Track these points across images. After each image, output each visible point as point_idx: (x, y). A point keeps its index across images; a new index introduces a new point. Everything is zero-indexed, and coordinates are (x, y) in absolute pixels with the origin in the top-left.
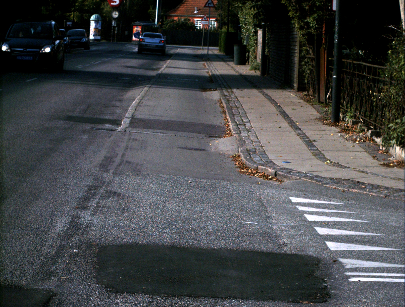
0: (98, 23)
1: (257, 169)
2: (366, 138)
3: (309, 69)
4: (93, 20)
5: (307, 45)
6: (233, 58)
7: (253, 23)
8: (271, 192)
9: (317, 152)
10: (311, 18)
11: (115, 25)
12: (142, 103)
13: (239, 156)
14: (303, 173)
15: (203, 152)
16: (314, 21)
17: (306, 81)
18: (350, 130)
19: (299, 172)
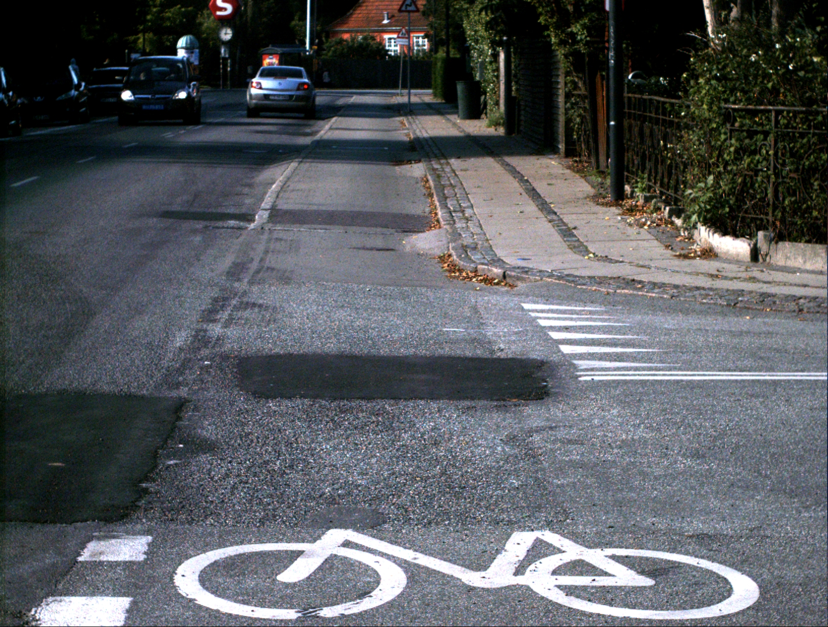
0: (192, 53)
1: (476, 271)
2: (661, 220)
3: (579, 116)
4: (182, 48)
5: (574, 74)
6: (457, 107)
7: (489, 38)
8: (494, 299)
9: (576, 244)
10: (578, 26)
11: (227, 56)
12: (289, 186)
13: (450, 256)
14: (548, 272)
15: (392, 253)
16: (583, 30)
17: (575, 137)
18: (639, 211)
19: (541, 271)
